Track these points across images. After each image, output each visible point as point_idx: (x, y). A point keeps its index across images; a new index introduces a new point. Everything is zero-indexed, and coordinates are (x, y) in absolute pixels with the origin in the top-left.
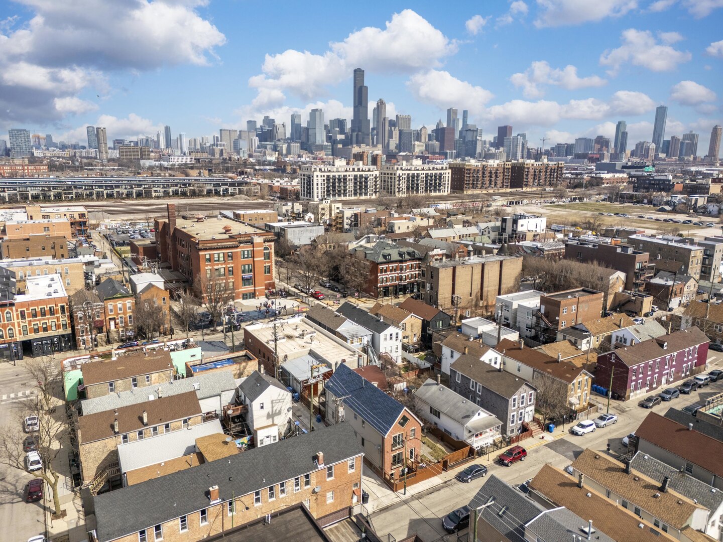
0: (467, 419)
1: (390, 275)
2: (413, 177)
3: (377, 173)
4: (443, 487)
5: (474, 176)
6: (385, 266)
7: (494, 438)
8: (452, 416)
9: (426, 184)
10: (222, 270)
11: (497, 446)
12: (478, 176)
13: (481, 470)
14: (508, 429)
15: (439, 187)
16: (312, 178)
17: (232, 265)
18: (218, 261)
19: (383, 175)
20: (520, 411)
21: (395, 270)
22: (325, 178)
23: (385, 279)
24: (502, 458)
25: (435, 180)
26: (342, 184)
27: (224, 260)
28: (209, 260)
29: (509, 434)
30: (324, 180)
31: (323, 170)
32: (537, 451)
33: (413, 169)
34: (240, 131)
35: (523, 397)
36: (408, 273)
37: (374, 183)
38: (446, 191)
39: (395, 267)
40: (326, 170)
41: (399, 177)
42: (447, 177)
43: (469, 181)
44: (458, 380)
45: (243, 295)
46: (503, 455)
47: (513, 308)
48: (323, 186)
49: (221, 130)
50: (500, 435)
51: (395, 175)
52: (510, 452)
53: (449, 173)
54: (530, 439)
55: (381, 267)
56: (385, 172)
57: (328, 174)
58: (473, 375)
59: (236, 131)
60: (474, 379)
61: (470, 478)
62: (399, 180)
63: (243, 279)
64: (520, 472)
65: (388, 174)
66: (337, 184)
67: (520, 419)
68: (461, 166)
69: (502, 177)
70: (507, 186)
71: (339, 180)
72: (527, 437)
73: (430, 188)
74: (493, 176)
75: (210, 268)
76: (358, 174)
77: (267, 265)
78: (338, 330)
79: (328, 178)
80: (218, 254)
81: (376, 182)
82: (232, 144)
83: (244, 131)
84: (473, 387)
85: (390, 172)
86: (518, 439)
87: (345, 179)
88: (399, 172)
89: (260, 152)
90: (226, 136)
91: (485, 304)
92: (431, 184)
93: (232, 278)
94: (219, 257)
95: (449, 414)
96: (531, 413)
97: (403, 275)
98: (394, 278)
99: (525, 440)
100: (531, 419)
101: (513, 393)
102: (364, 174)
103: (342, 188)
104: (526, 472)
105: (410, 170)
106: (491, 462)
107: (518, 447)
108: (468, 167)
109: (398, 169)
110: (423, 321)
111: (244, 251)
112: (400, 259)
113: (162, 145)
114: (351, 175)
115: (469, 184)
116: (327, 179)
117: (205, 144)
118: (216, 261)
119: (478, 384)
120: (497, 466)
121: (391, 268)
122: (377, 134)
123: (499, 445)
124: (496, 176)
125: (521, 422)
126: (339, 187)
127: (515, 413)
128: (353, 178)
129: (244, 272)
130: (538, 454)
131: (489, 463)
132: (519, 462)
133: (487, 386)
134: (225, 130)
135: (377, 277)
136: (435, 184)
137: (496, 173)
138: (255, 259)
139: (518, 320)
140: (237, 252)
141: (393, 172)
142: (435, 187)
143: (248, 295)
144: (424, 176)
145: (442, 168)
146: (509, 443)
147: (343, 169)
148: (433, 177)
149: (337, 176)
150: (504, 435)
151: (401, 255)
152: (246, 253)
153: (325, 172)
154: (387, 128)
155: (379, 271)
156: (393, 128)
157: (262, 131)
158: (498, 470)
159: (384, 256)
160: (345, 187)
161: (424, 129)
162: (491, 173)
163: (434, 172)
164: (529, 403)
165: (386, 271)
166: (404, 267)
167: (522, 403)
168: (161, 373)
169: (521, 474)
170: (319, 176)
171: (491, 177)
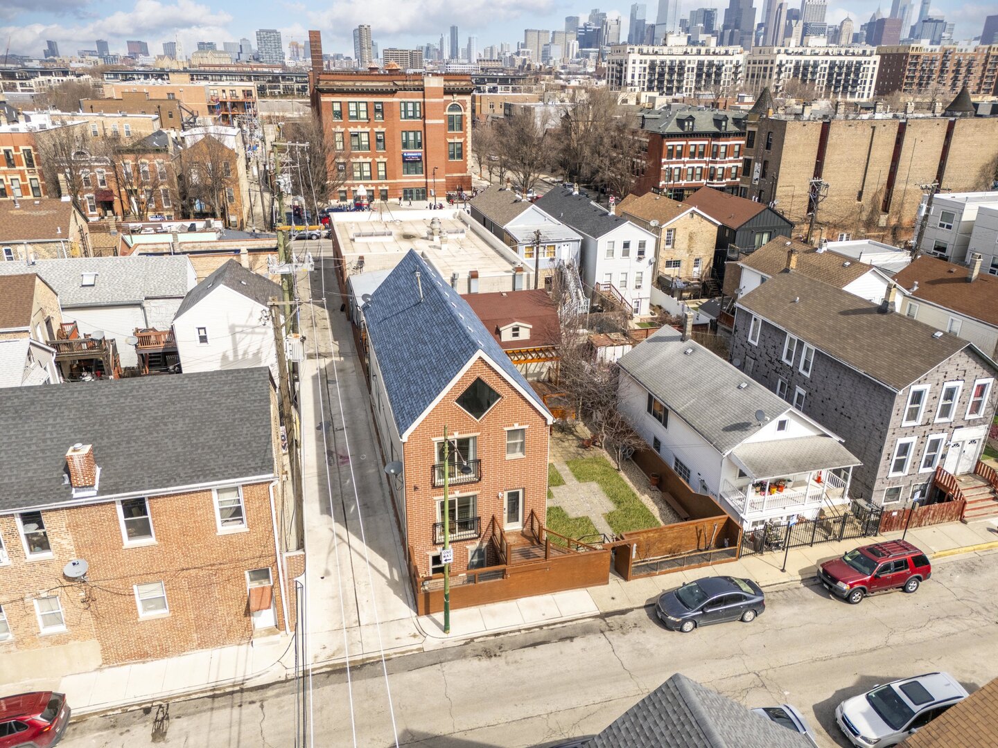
0: (737, 433)
1: (687, 164)
2: (805, 68)
3: (741, 58)
4: (587, 631)
5: (923, 70)
6: (678, 144)
7: (824, 505)
8: (697, 423)
9: (829, 81)
10: (364, 137)
11: (828, 529)
12: (931, 71)
13: (739, 598)
14: (877, 485)
15: (853, 87)
16: (624, 65)
17: (383, 130)
18: (357, 117)
19: (751, 65)
20: (933, 437)
21: (702, 155)
22: (647, 66)
23: (677, 172)
24: (833, 571)
25: (848, 74)
26: (675, 77)
27: (367, 118)
28: (339, 115)
29: (879, 499)
30: (645, 69)
31: (645, 51)
32: (970, 568)
33: (808, 52)
34: (554, 33)
35: (950, 394)
36: (730, 165)
37: (733, 76)
38: (866, 95)
39: (701, 149)
40: (651, 51)
41: (780, 66)
42: (871, 70)
43: (912, 78)
44: (754, 338)
45: (405, 192)
46: (840, 562)
47: (964, 218)
48: (642, 80)
49: (526, 31)
50: (847, 500)
51: (772, 63)
52: (867, 557)
53: (875, 62)
54: (953, 527)
55: (669, 144)
56: (755, 58)
57: (654, 58)
58: (797, 322)
59: (548, 32)
60: (794, 332)
61: (692, 619)
62: (779, 73)
63: (404, 159)
64: (892, 631)
65: (760, 62)
66: (666, 77)
67: (929, 463)
68: (901, 51)
69: (980, 74)
70: (987, 91)
71: (671, 69)
72: (941, 518)
73: (836, 88)
74: (963, 70)
75: (343, 130)
76: (706, 59)
77: (457, 140)
78: (508, 227)
79: (653, 66)
80: (358, 105)
81: (736, 74)
82: (541, 53)
83: (559, 32)
84: (789, 357)
85: (763, 58)
86: (908, 519)
87: (681, 68)
88: (782, 57)
89: (578, 63)
90: (533, 38)
91: (894, 222)
92: (838, 81)
93: (383, 154)
94: (358, 111)
95: (688, 416)
96: (973, 451)
97: (717, 166)
98: (698, 171)
99: (934, 528)
100: (967, 465)
101: (917, 373)
102: (716, 59)
103: (675, 83)
104: (913, 636)
105: (801, 54)
106: (793, 574)
107: (903, 545)
108: (914, 52)
109: (779, 52)
110: (722, 229)
111: (406, 104)
112: (716, 130)
113: (446, 56)
114: (692, 61)
115: (911, 84)
116: (650, 68)
117: (504, 54)
118: (352, 117)
119: (807, 345)
120: (809, 593)
121: (692, 149)
122: (765, 33)
123: (837, 528)
124: (969, 71)
125: (930, 470)
126: (670, 81)
127: (913, 440)
128: (695, 66)
129: (405, 145)
130: (974, 578)
131: (783, 577)
132: (896, 596)
133: (834, 350)
134: (532, 31)
135: (660, 165)
136: (847, 81)
137: (970, 65)
138: (427, 122)
139: (971, 247)
140: (392, 103)
141: (770, 59)
142: (845, 88)
143: (414, 192)
144: (827, 66)
145: (864, 52)
146: (871, 528)
147: (681, 51)
148: (845, 69)
149: (668, 63)
150: (862, 502)
151: (717, 122)
152: (410, 107)
153: (648, 54)
154: (783, 21)
155: (665, 152)
156: (794, 22)
157: (586, 32)
158: (810, 608)
159: (680, 122)
160: (680, 81)
161: (848, 23)
162: (959, 64)
163: (846, 59)
164: (968, 417)
165: (680, 155)
166: (723, 149)
167: (945, 411)
168: (38, 247)
169: (895, 639)
170: (638, 62)
171: (957, 72)
